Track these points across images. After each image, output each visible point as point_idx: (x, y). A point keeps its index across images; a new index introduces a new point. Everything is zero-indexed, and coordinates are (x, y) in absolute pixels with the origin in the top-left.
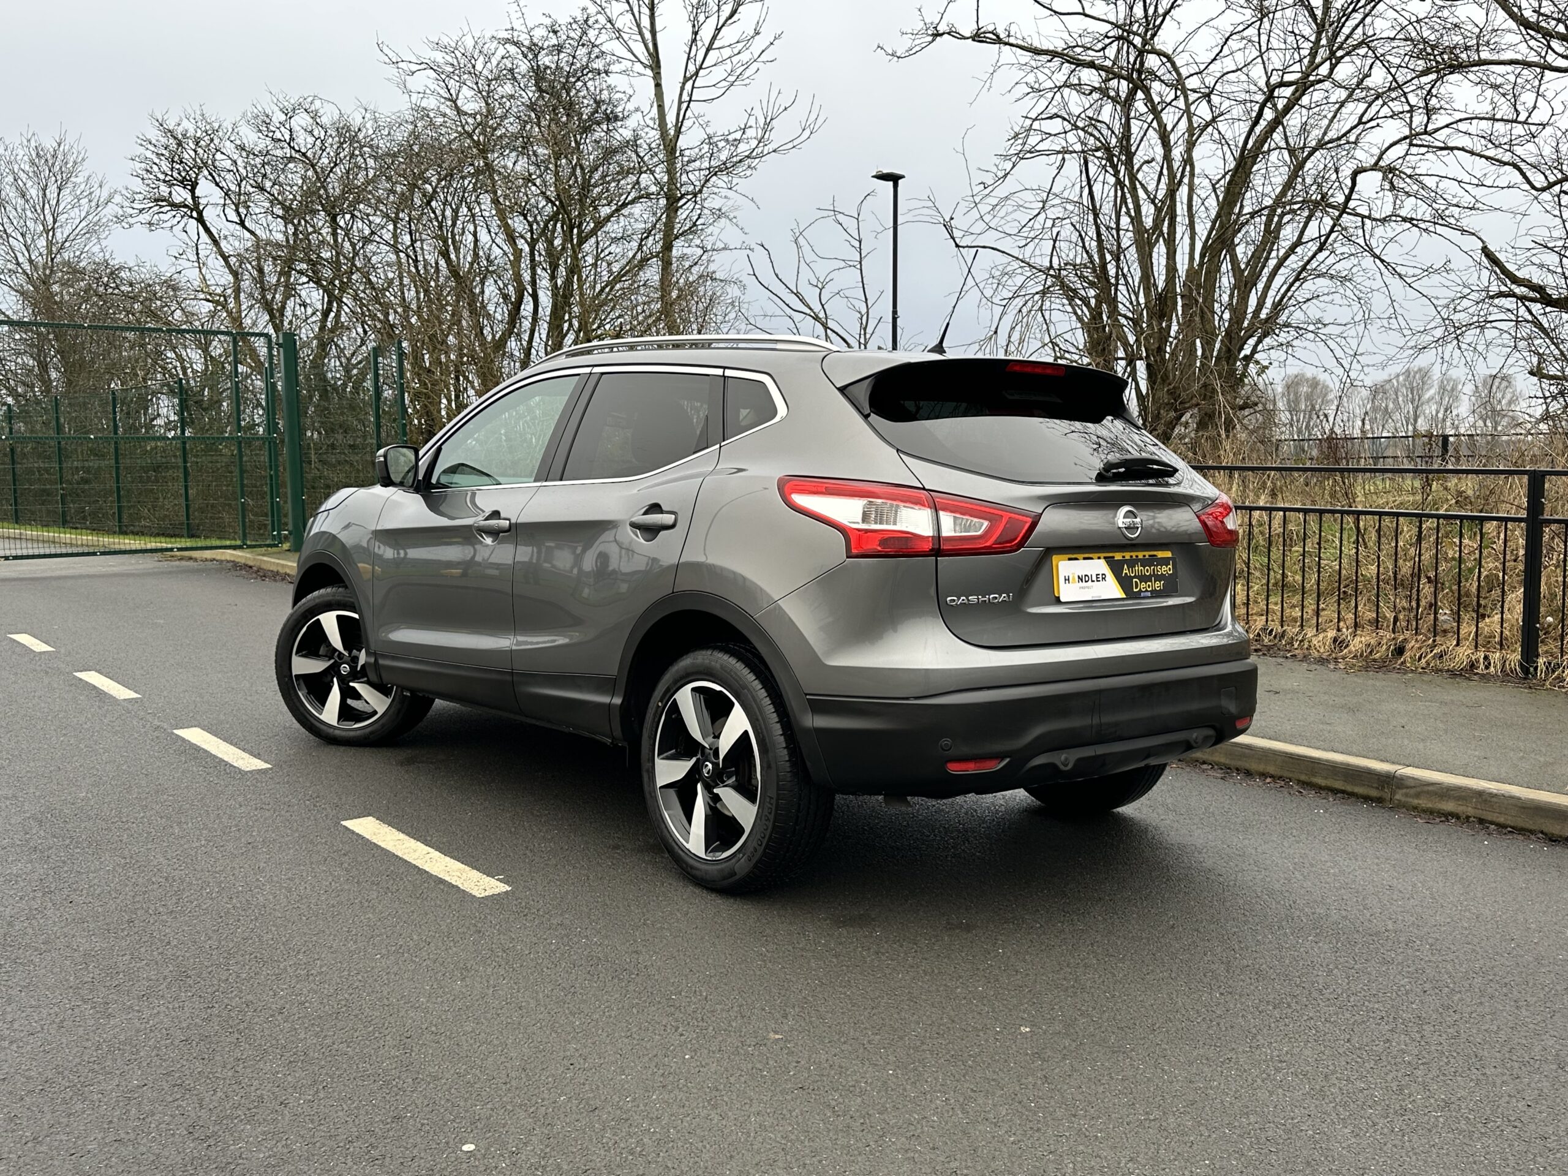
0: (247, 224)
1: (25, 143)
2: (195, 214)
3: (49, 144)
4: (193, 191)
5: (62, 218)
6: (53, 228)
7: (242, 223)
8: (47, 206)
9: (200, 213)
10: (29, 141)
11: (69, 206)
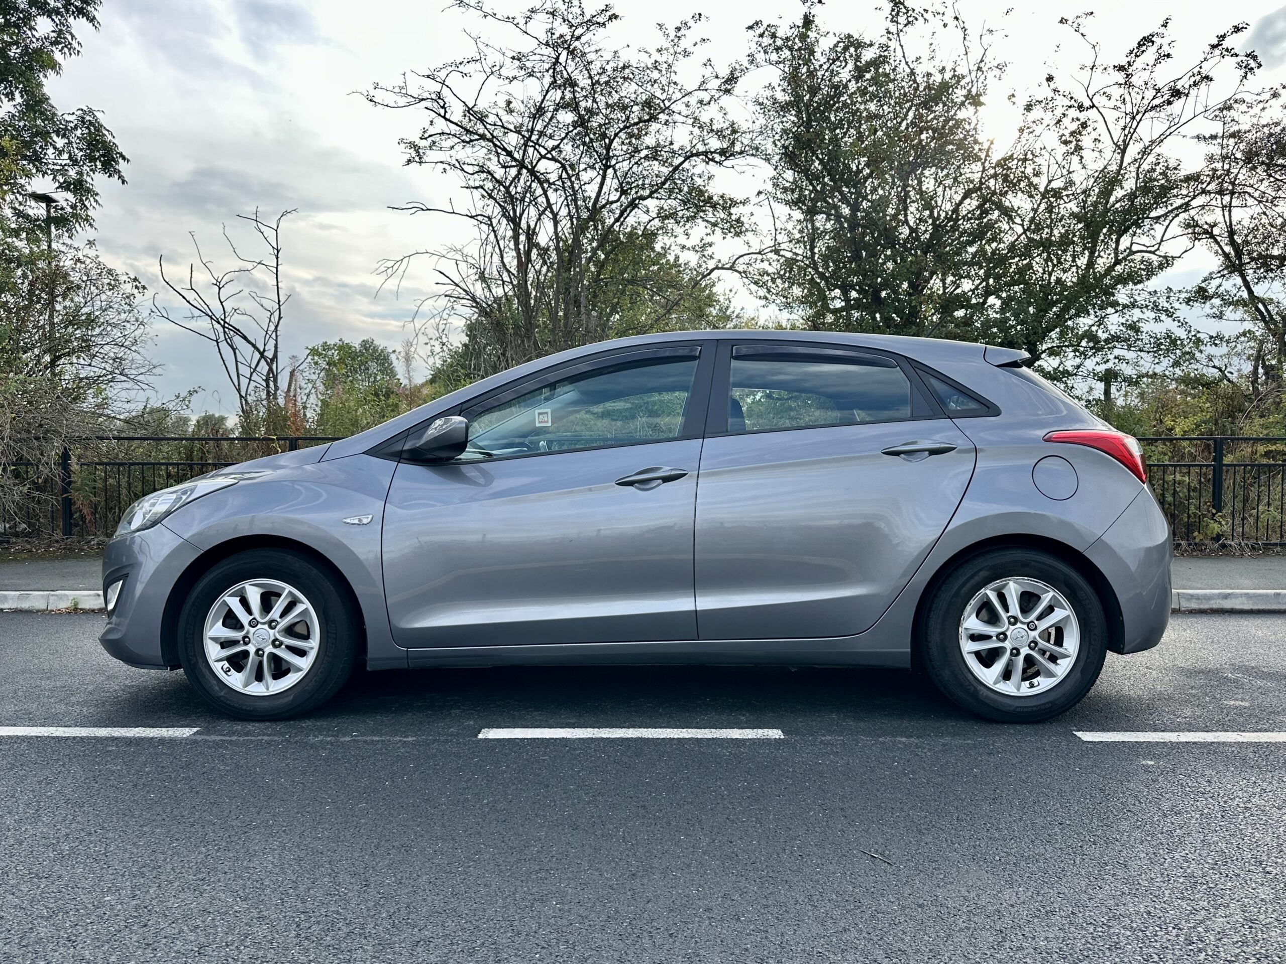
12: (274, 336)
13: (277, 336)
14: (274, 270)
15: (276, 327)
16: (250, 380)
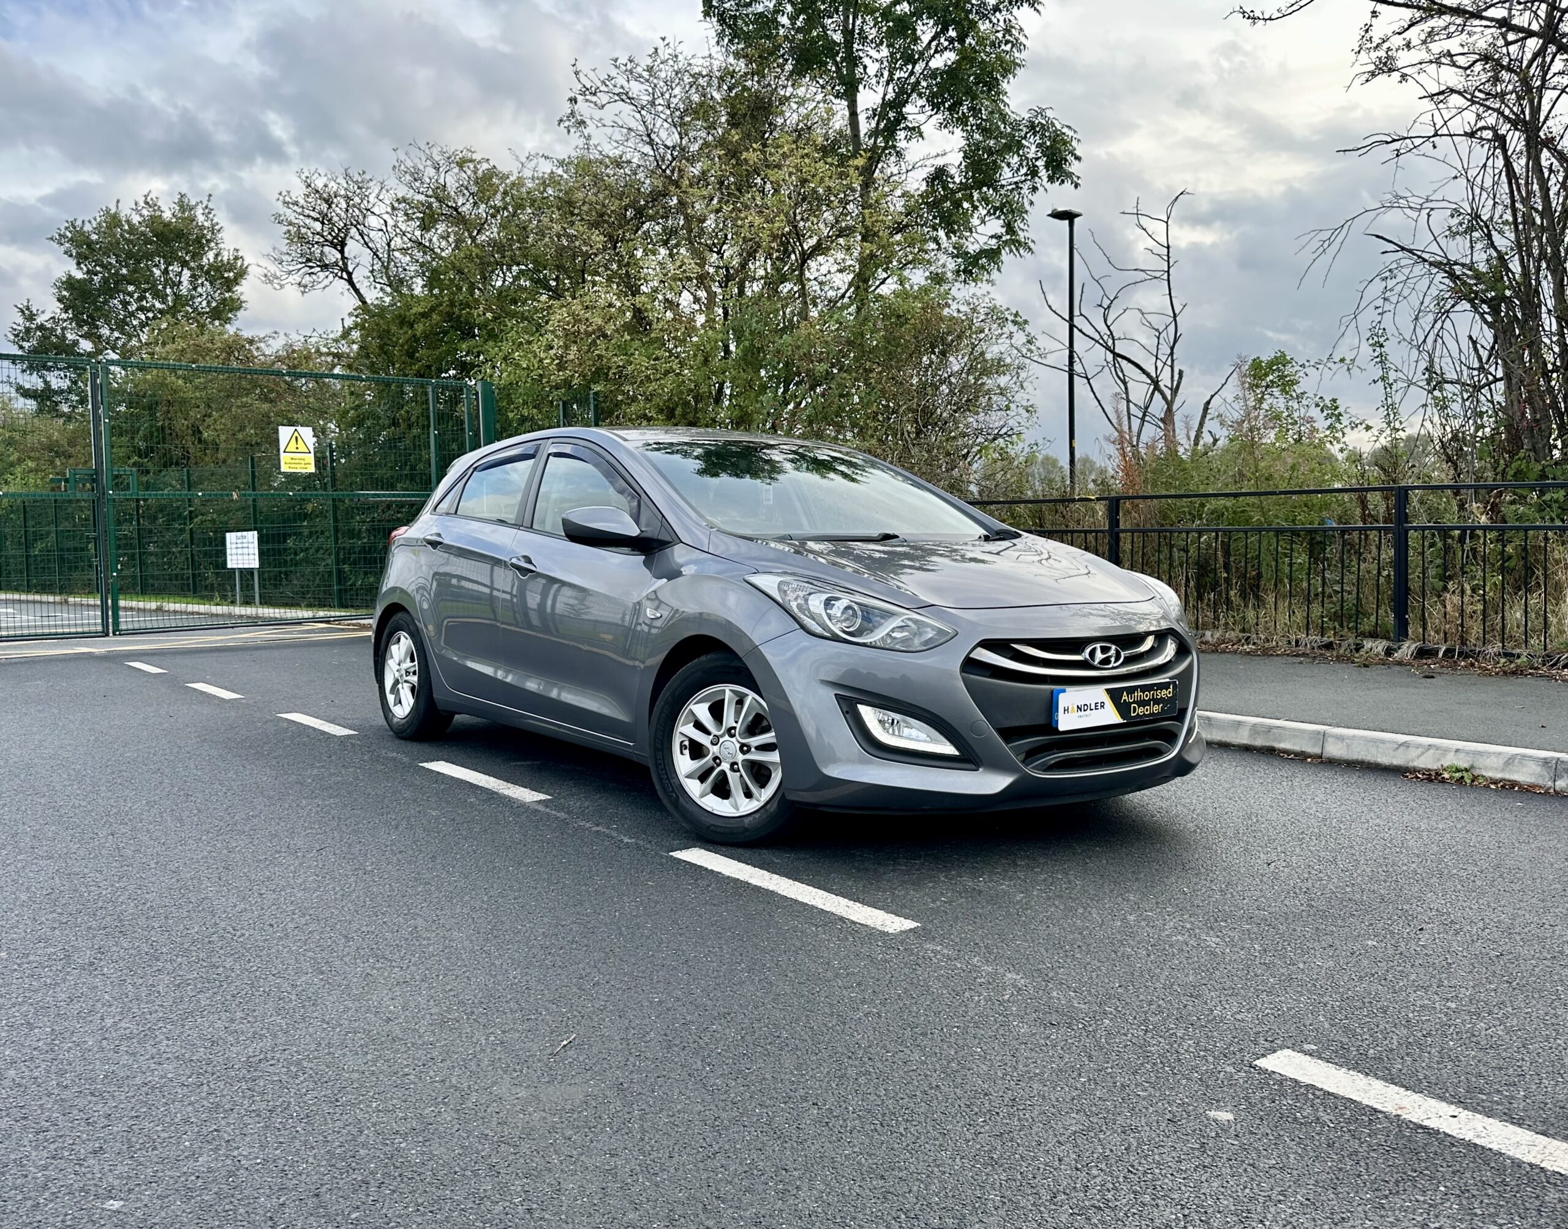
2: (345, 276)
4: (342, 252)
9: (350, 274)
12: (1169, 362)
13: (1173, 361)
14: (1165, 276)
15: (1172, 348)
16: (1143, 420)
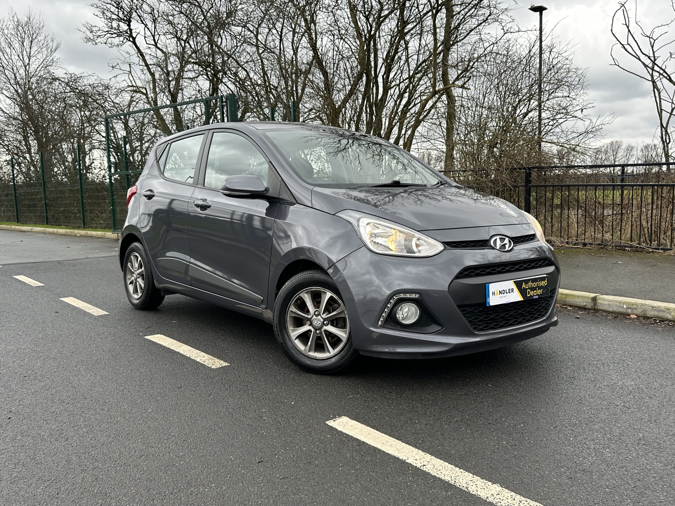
0: (158, 45)
1: (11, 18)
2: (131, 40)
3: (24, 19)
4: (129, 25)
5: (32, 59)
6: (28, 64)
7: (156, 45)
8: (25, 52)
9: (134, 39)
10: (13, 17)
11: (37, 53)
